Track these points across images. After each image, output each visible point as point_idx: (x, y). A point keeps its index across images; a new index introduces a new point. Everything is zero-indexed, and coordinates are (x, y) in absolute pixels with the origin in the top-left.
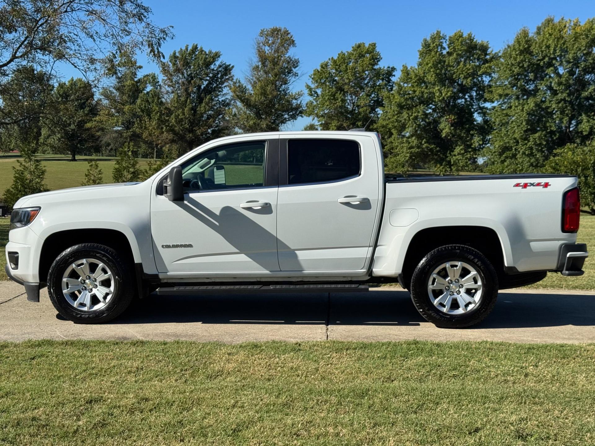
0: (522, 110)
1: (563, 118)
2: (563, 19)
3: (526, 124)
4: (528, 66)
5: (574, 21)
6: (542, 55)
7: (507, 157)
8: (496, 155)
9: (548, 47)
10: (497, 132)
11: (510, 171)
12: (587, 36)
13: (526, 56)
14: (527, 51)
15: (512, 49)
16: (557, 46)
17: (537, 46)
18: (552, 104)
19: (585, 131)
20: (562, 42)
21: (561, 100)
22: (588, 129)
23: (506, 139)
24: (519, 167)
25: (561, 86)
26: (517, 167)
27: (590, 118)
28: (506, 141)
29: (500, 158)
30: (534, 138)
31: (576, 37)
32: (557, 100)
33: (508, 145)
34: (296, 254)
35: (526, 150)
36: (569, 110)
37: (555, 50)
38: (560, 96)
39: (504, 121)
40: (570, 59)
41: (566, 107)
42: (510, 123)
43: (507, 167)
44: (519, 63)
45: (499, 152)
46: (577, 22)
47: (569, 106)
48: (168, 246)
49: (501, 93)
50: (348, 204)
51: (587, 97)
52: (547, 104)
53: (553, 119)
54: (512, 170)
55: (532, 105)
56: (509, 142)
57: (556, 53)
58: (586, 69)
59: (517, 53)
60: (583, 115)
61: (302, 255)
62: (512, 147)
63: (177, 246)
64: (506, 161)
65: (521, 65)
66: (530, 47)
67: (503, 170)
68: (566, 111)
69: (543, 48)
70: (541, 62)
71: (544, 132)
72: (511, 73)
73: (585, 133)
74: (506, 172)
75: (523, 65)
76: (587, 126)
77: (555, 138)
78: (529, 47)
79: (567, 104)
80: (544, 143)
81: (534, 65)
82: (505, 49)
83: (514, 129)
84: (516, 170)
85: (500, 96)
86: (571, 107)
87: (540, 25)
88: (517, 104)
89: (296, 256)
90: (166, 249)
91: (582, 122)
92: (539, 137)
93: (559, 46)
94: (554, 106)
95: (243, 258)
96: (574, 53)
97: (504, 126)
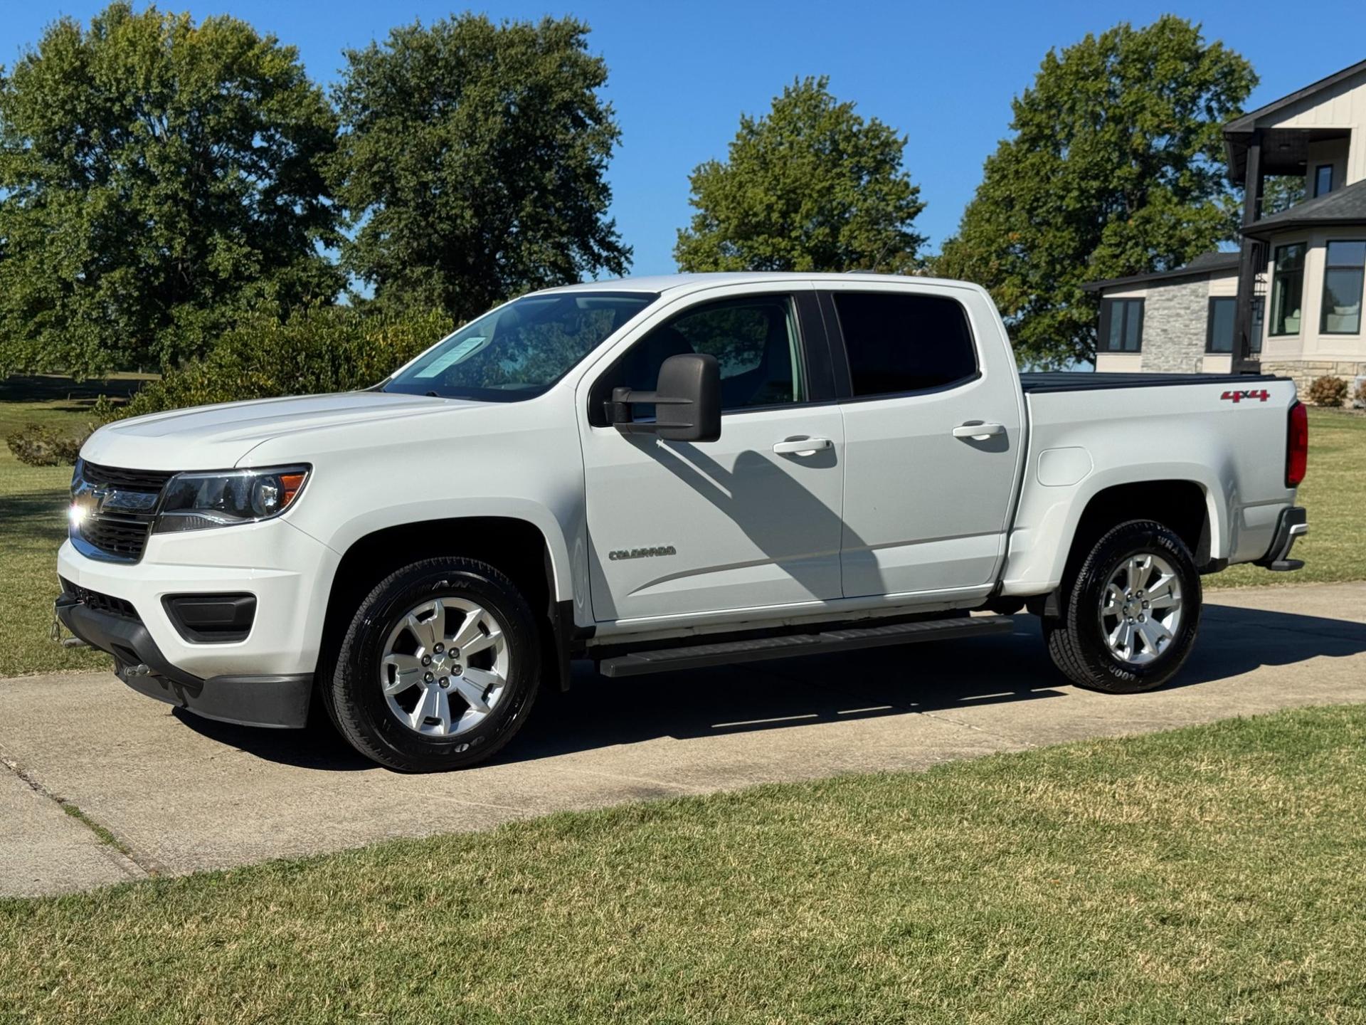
0: (79, 214)
1: (172, 239)
2: (153, 10)
3: (89, 248)
4: (87, 112)
5: (179, 19)
6: (118, 88)
7: (41, 325)
8: (15, 319)
9: (130, 71)
10: (13, 264)
11: (53, 357)
12: (217, 57)
13: (80, 88)
14: (79, 75)
15: (44, 66)
16: (151, 73)
17: (105, 66)
18: (146, 205)
19: (224, 271)
20: (163, 63)
21: (167, 197)
22: (229, 265)
23: (38, 279)
24: (74, 349)
25: (167, 165)
26: (69, 346)
27: (232, 241)
28: (40, 285)
29: (25, 325)
30: (110, 282)
31: (194, 57)
32: (157, 196)
33: (43, 295)
34: (873, 557)
35: (93, 310)
36: (184, 221)
37: (148, 81)
38: (163, 188)
39: (32, 238)
40: (184, 105)
41: (179, 214)
42: (47, 242)
43: (43, 348)
44: (64, 102)
45: (23, 311)
46: (187, 22)
47: (184, 211)
48: (623, 555)
49: (22, 169)
50: (968, 440)
51: (224, 193)
52: (135, 203)
53: (151, 239)
54: (58, 354)
55: (102, 203)
56: (45, 289)
57: (151, 87)
58: (219, 131)
59: (57, 77)
60: (217, 235)
61: (887, 559)
62: (53, 300)
63: (643, 553)
64: (40, 333)
65: (68, 107)
66: (86, 67)
67: (35, 354)
68: (178, 222)
69: (119, 72)
70: (113, 104)
71: (132, 270)
72: (45, 124)
73: (223, 275)
74: (42, 359)
75: (74, 107)
76: (228, 260)
77: (156, 283)
78: (84, 65)
79: (181, 208)
80: (136, 294)
81: (99, 110)
82: (23, 64)
83: (60, 257)
84: (68, 354)
85: (20, 175)
86: (189, 215)
87: (99, 17)
88: (62, 198)
89: (874, 562)
90: (618, 561)
91: (215, 248)
92: (122, 278)
93: (156, 71)
94: (151, 209)
95: (774, 572)
96: (192, 93)
97: (33, 249)
